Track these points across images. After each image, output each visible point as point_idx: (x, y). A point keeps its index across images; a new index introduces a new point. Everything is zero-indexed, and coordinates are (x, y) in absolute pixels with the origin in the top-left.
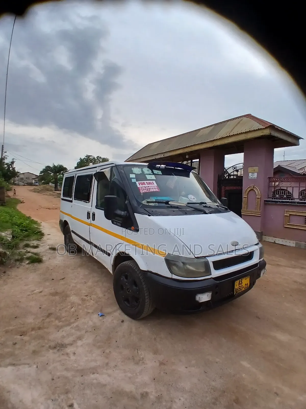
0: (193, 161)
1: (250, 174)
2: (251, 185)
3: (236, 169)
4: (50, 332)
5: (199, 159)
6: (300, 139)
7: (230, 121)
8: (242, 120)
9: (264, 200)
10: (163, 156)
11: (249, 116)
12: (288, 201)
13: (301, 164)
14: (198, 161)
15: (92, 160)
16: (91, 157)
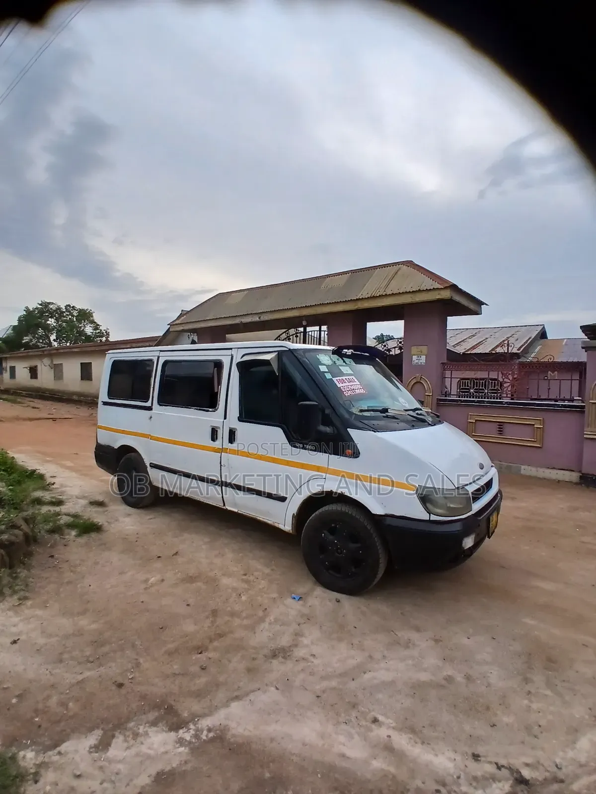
0: (308, 329)
1: (415, 358)
2: (418, 375)
3: (387, 348)
4: (243, 638)
5: (318, 327)
6: (483, 304)
7: (378, 269)
8: (400, 269)
9: (437, 399)
10: (258, 319)
11: (410, 264)
12: (473, 399)
13: (454, 336)
14: (317, 331)
15: (53, 312)
16: (51, 306)
